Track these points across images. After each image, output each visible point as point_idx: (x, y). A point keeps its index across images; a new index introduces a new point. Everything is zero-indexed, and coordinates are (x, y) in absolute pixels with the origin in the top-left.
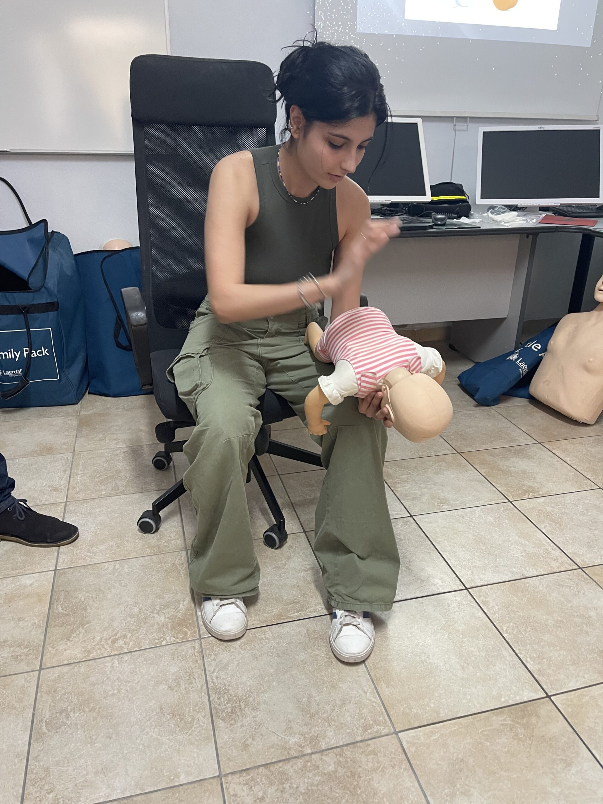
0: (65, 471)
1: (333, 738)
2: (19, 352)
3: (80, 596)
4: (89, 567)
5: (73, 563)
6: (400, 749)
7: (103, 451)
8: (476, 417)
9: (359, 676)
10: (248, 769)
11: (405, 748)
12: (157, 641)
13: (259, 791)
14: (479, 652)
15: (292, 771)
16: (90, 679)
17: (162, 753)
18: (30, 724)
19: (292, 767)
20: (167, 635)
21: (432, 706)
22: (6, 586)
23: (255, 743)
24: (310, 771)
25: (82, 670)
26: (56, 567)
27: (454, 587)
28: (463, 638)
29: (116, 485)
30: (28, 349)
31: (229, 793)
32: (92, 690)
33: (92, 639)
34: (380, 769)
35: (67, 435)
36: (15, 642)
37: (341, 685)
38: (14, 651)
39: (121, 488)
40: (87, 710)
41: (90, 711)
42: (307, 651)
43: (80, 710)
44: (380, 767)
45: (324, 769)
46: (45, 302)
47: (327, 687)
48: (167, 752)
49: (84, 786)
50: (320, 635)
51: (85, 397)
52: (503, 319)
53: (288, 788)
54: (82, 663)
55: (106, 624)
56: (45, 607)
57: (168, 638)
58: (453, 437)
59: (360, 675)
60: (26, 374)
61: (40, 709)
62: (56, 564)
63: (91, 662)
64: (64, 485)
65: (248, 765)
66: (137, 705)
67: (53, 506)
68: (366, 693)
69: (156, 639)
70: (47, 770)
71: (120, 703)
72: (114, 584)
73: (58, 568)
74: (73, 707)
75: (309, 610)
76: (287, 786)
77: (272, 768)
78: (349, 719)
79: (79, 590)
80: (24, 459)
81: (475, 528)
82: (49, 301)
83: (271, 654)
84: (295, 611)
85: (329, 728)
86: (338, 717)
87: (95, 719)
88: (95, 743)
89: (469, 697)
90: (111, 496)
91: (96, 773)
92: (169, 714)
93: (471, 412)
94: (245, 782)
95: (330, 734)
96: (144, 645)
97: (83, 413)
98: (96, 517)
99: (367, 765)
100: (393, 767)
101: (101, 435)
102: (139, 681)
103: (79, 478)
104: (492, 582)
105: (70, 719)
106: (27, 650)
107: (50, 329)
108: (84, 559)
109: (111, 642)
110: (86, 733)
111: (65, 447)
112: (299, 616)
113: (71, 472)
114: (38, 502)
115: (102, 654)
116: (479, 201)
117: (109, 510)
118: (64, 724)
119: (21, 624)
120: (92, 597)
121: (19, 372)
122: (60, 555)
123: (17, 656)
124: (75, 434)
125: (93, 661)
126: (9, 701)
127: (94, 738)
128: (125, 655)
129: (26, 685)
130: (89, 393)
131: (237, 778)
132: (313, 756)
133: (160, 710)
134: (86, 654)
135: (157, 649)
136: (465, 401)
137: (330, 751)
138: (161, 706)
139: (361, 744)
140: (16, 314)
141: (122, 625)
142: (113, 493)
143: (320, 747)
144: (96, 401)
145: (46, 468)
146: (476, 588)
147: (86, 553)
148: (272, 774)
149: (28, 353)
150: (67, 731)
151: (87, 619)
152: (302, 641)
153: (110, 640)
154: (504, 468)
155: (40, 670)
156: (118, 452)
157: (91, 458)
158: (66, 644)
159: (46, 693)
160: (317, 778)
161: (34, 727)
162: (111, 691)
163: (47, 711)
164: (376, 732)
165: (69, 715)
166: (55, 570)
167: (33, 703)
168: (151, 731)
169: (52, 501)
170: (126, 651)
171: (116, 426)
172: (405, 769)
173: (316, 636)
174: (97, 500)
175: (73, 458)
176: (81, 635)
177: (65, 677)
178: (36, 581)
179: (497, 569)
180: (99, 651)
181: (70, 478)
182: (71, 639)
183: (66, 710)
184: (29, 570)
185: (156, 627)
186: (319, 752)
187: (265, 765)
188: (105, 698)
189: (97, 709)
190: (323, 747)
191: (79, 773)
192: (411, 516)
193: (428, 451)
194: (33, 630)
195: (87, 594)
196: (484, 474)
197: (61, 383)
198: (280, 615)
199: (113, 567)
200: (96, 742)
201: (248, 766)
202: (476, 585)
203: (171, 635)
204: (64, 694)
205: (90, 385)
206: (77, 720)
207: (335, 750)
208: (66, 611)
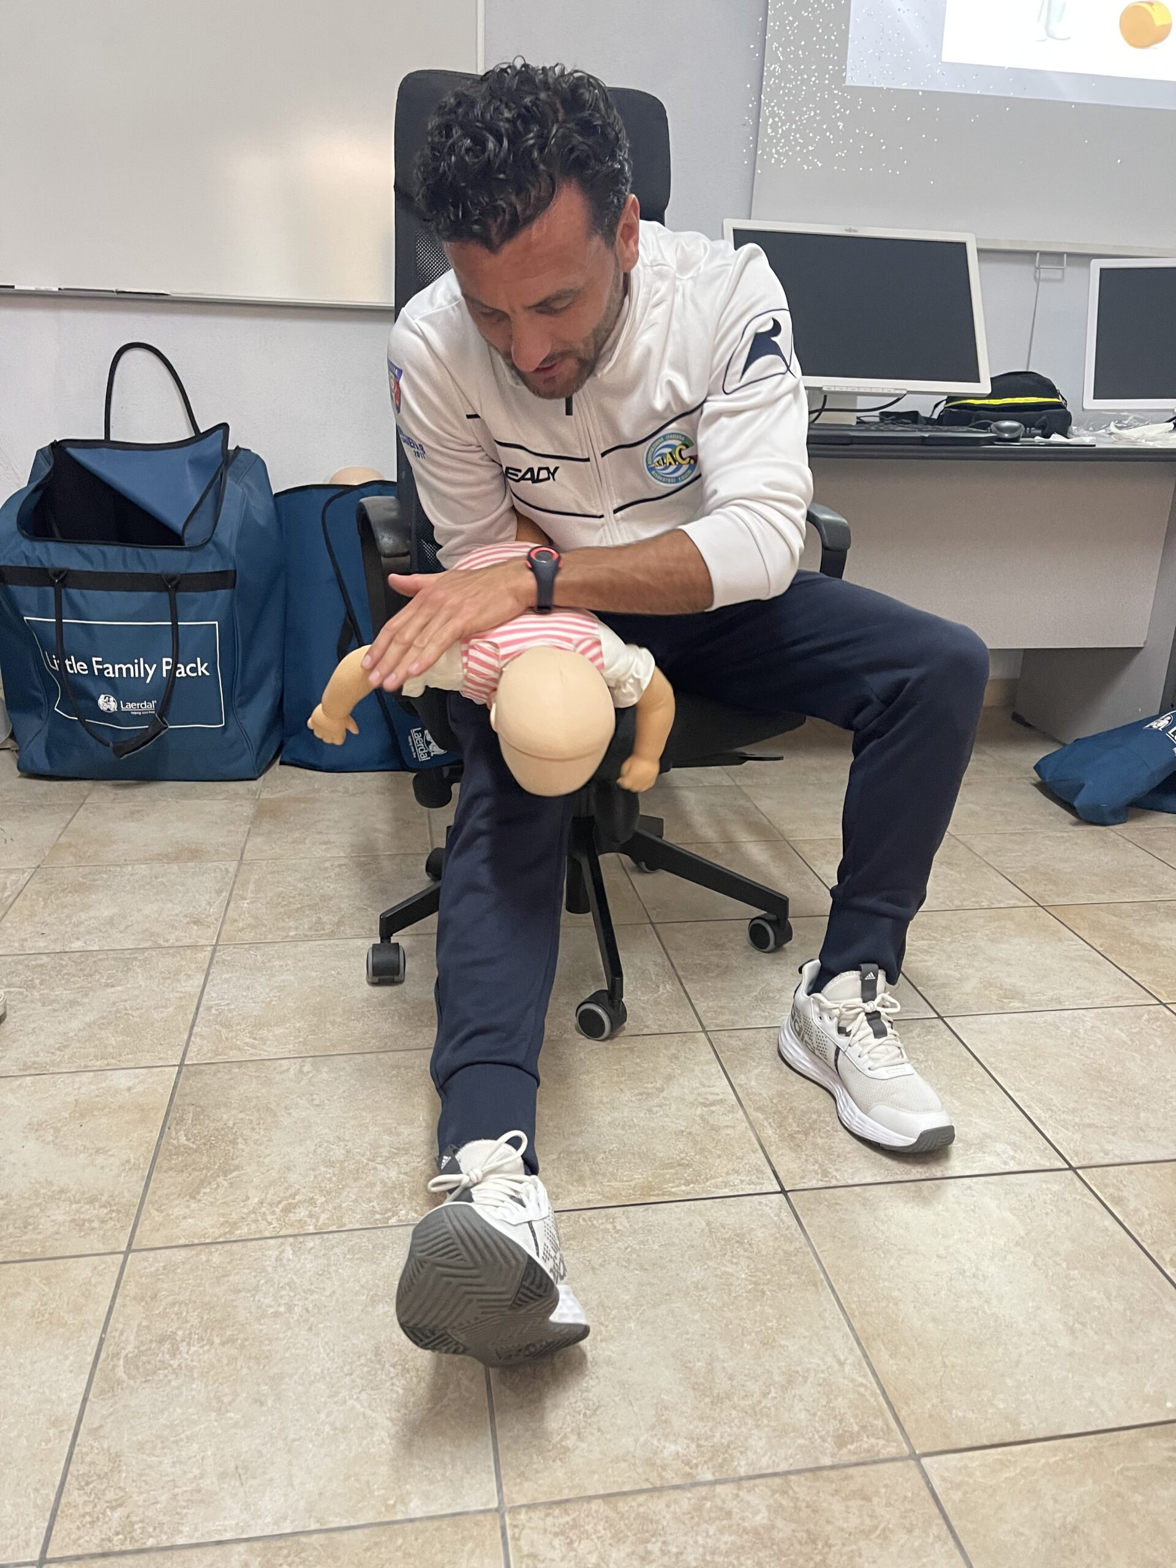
0: (219, 892)
1: (764, 1455)
2: (155, 666)
3: (225, 1117)
4: (249, 1064)
5: (219, 1055)
6: (926, 1493)
7: (298, 861)
8: (1077, 844)
9: (825, 1328)
10: (567, 1501)
11: (938, 1491)
12: (378, 1216)
13: (590, 1552)
14: (1109, 1300)
15: (668, 1516)
16: (231, 1278)
17: (374, 1447)
18: (90, 1359)
19: (668, 1506)
20: (401, 1206)
21: (1001, 1406)
22: (79, 1088)
23: (584, 1445)
24: (711, 1520)
25: (216, 1259)
26: (183, 1059)
27: (1042, 1162)
28: (1068, 1269)
29: (319, 921)
30: (170, 660)
31: (519, 1550)
32: (232, 1300)
33: (243, 1201)
34: (878, 1532)
35: (230, 831)
36: (83, 1193)
37: (783, 1343)
38: (78, 1211)
39: (328, 926)
40: (217, 1340)
41: (223, 1344)
42: (706, 1264)
43: (203, 1340)
44: (876, 1528)
45: (743, 1519)
46: (210, 570)
47: (751, 1343)
48: (383, 1446)
49: (192, 1501)
50: (737, 1235)
51: (272, 768)
52: (1137, 650)
53: (658, 1553)
54: (219, 1247)
55: (274, 1174)
56: (151, 1131)
57: (403, 1212)
58: (1027, 876)
59: (828, 1323)
60: (163, 710)
61: (116, 1330)
62: (184, 1055)
63: (235, 1246)
64: (216, 916)
65: (566, 1491)
66: (326, 1340)
67: (189, 952)
68: (841, 1364)
69: (378, 1213)
70: (116, 1459)
71: (289, 1333)
72: (298, 1099)
73: (186, 1063)
74: (188, 1332)
75: (713, 1181)
76: (655, 1547)
77: (623, 1506)
78: (803, 1415)
79: (225, 1105)
80: (144, 866)
81: (1085, 1049)
82: (218, 569)
83: (624, 1263)
84: (682, 1182)
85: (755, 1431)
86: (777, 1409)
87: (233, 1360)
88: (228, 1411)
89: (1087, 1395)
90: (306, 939)
91: (222, 1476)
92: (393, 1366)
93: (1065, 835)
94: (557, 1530)
95: (758, 1443)
96: (350, 1222)
97: (265, 795)
98: (273, 975)
99: (846, 1520)
100: (910, 1531)
101: (297, 835)
102: (334, 1292)
103: (246, 905)
104: (1132, 1160)
105: (178, 1356)
106: (106, 1211)
107: (216, 623)
108: (240, 1049)
109: (282, 1211)
110: (210, 1388)
111: (224, 849)
112: (688, 1193)
113: (231, 894)
114: (161, 941)
115: (261, 1232)
116: (1091, 403)
117: (300, 964)
118: (164, 1365)
119: (100, 1160)
120: (251, 1121)
121: (149, 707)
122: (193, 1039)
123: (84, 1220)
124: (247, 830)
125: (240, 1244)
126: (54, 1309)
127: (226, 1400)
128: (310, 1237)
129: (93, 1281)
130: (282, 763)
131: (540, 1518)
132: (719, 1489)
133: (376, 1355)
134: (227, 1230)
135: (379, 1232)
136: (1050, 814)
137: (758, 1481)
138: (377, 1348)
139: (832, 1474)
140: (153, 590)
141: (307, 1179)
142: (311, 936)
143: (735, 1469)
144: (293, 777)
145: (183, 884)
146: (1094, 1169)
147: (247, 1040)
148: (622, 1517)
149: (169, 667)
150: (169, 1381)
151: (236, 1162)
152: (695, 1243)
153: (280, 1206)
154: (1146, 940)
155: (126, 1254)
156: (328, 864)
157: (274, 872)
158: (188, 1207)
159: (135, 1298)
160: (726, 1538)
161: (99, 1366)
162: (272, 1307)
163: (132, 1338)
164: (869, 1451)
165: (178, 1349)
166: (181, 1065)
167: (103, 1319)
168: (350, 1399)
169: (188, 941)
170: (311, 1229)
171: (329, 820)
172: (938, 1537)
173: (727, 1236)
174: (277, 945)
175: (238, 870)
176: (221, 1191)
177: (179, 1271)
178: (141, 1082)
179: (1141, 1133)
180: (254, 1226)
181: (228, 904)
182: (198, 1197)
183: (172, 1336)
184: (129, 1060)
185: (378, 1188)
186: (733, 1481)
187: (606, 1497)
188: (258, 1320)
189: (239, 1341)
190: (742, 1472)
191: (185, 1473)
192: (940, 1017)
193: (973, 899)
194: (123, 1174)
195: (241, 1116)
196: (1099, 949)
197: (228, 734)
198: (649, 1188)
199: (298, 1067)
200: (229, 1408)
201: (566, 1494)
202: (1093, 1163)
203: (408, 1206)
204: (174, 1304)
205: (284, 749)
206: (192, 1361)
207: (769, 1480)
208: (193, 1143)
